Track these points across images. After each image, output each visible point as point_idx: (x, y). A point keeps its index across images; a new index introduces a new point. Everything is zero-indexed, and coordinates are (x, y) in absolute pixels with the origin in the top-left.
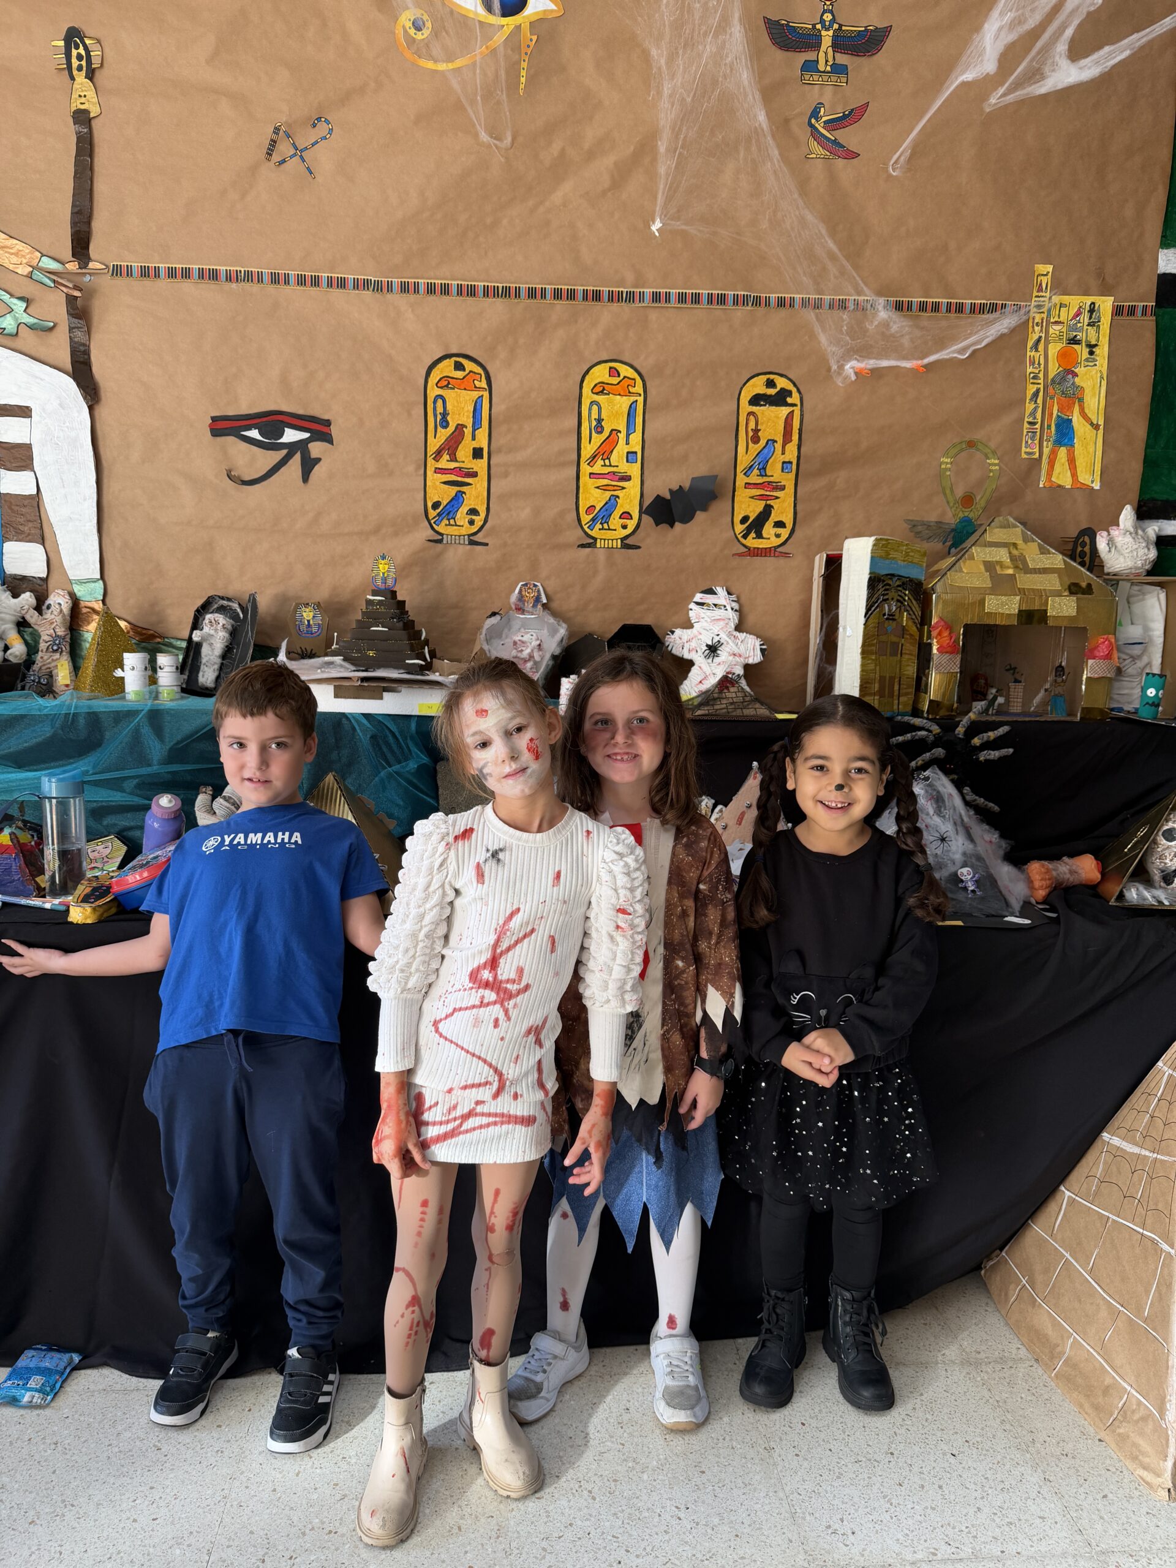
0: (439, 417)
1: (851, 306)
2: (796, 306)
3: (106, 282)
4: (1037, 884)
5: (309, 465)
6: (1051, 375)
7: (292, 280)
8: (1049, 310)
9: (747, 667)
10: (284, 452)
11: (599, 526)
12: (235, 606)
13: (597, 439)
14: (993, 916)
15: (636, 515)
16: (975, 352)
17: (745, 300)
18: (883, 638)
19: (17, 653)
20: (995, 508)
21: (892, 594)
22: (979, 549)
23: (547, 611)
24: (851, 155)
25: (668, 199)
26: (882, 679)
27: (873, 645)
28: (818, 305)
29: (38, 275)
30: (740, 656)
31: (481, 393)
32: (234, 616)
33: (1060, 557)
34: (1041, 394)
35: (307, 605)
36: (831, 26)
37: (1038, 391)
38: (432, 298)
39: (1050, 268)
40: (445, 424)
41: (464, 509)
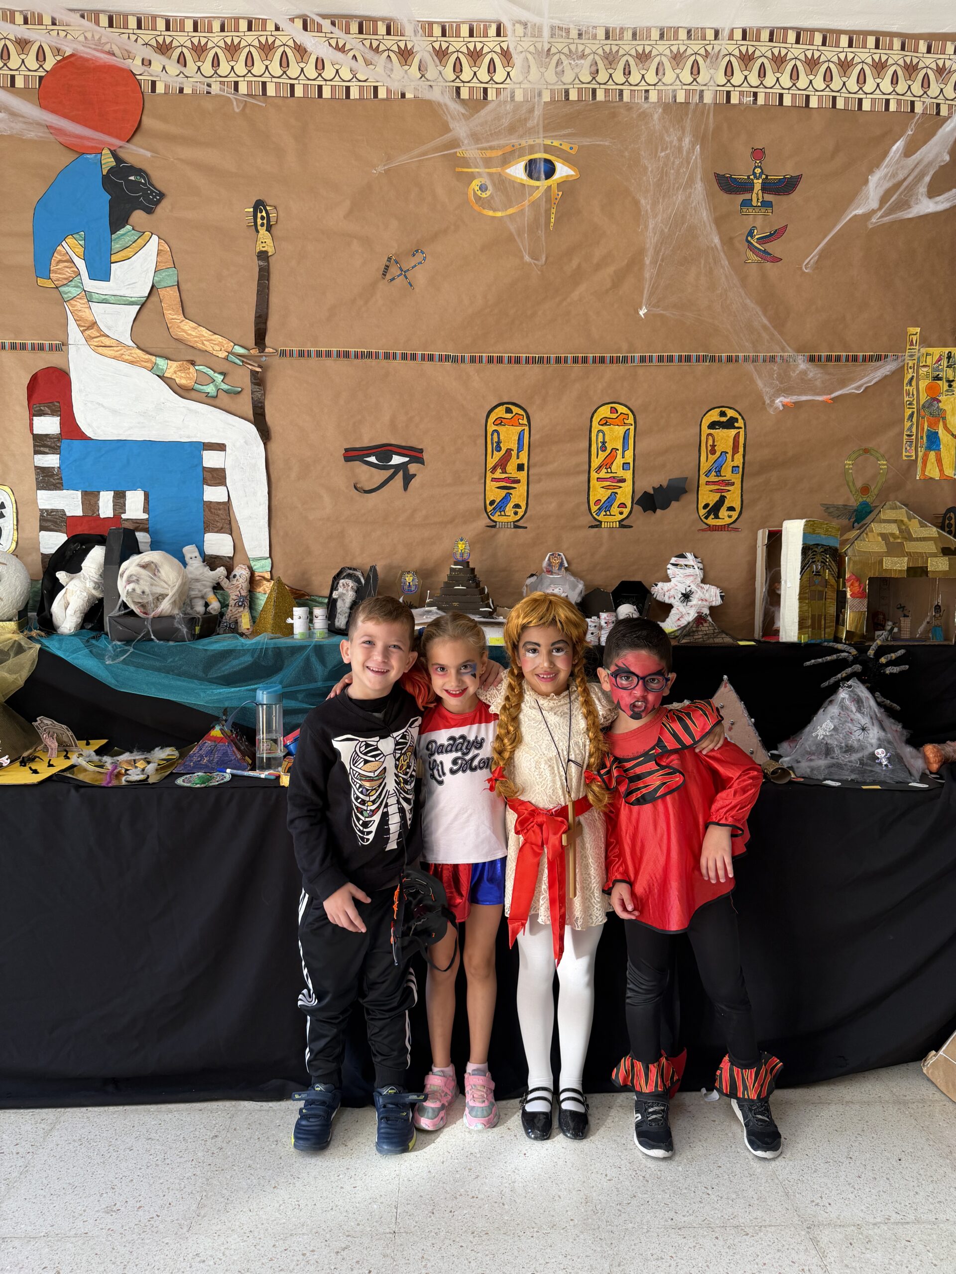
0: (495, 445)
1: (778, 359)
2: (740, 361)
3: (276, 361)
4: (932, 760)
5: (408, 479)
6: (922, 403)
7: (398, 356)
8: (919, 358)
9: (711, 608)
10: (392, 471)
11: (603, 513)
12: (359, 574)
13: (602, 455)
14: (901, 782)
15: (629, 505)
16: (867, 388)
17: (704, 358)
18: (813, 588)
19: (216, 608)
20: (885, 495)
21: (818, 557)
22: (876, 524)
23: (568, 573)
24: (776, 260)
25: (651, 294)
26: (813, 616)
27: (806, 593)
28: (755, 360)
29: (232, 358)
30: (706, 601)
31: (523, 428)
32: (357, 581)
33: (935, 529)
34: (915, 415)
35: (409, 572)
36: (760, 176)
37: (913, 413)
38: (491, 365)
39: (918, 330)
40: (499, 449)
41: (511, 505)
